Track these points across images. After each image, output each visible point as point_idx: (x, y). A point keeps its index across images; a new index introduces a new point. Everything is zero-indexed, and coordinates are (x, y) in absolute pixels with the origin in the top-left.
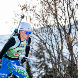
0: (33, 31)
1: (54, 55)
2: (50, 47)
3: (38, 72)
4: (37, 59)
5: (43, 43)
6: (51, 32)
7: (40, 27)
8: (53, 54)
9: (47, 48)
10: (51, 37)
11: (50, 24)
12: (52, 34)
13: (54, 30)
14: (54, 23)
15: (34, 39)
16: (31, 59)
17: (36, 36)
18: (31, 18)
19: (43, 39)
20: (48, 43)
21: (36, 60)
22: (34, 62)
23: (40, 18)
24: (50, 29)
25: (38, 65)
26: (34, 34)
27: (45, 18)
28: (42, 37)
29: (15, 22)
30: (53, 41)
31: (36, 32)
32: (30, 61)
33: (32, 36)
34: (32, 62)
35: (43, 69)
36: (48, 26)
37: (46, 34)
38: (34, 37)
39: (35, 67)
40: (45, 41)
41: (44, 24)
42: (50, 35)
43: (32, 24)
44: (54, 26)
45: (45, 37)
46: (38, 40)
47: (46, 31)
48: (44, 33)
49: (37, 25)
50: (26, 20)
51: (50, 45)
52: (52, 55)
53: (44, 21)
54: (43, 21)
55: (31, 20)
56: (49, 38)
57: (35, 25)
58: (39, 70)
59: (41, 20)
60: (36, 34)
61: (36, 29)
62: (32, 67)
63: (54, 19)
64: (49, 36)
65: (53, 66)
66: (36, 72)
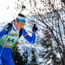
0: (38, 16)
1: (63, 43)
2: (57, 35)
3: (45, 62)
4: (43, 48)
5: (50, 30)
6: (58, 17)
7: (46, 12)
8: (61, 42)
9: (54, 36)
10: (58, 23)
11: (57, 9)
12: (60, 19)
13: (62, 15)
14: (61, 8)
15: (40, 26)
16: (38, 49)
17: (41, 22)
18: (35, 2)
19: (50, 25)
20: (56, 30)
21: (43, 50)
22: (40, 51)
23: (46, 2)
24: (57, 14)
25: (45, 55)
26: (40, 20)
27: (51, 1)
28: (49, 24)
29: (17, 7)
30: (61, 27)
31: (41, 17)
32: (36, 51)
33: (37, 22)
34: (38, 52)
35: (51, 60)
36: (55, 11)
37: (53, 19)
38: (39, 23)
39: (41, 57)
40: (52, 28)
41: (50, 8)
42: (58, 21)
43: (37, 9)
44: (62, 11)
45: (52, 24)
46: (44, 27)
47: (52, 16)
48: (51, 19)
49: (43, 10)
50: (30, 5)
51: (57, 32)
52: (59, 43)
53: (51, 5)
54: (49, 5)
55: (36, 5)
56: (56, 24)
57: (40, 10)
58: (46, 60)
59: (47, 4)
60: (41, 20)
61: (41, 15)
62: (38, 58)
63: (61, 3)
64: (56, 22)
65: (61, 55)
66: (43, 62)
